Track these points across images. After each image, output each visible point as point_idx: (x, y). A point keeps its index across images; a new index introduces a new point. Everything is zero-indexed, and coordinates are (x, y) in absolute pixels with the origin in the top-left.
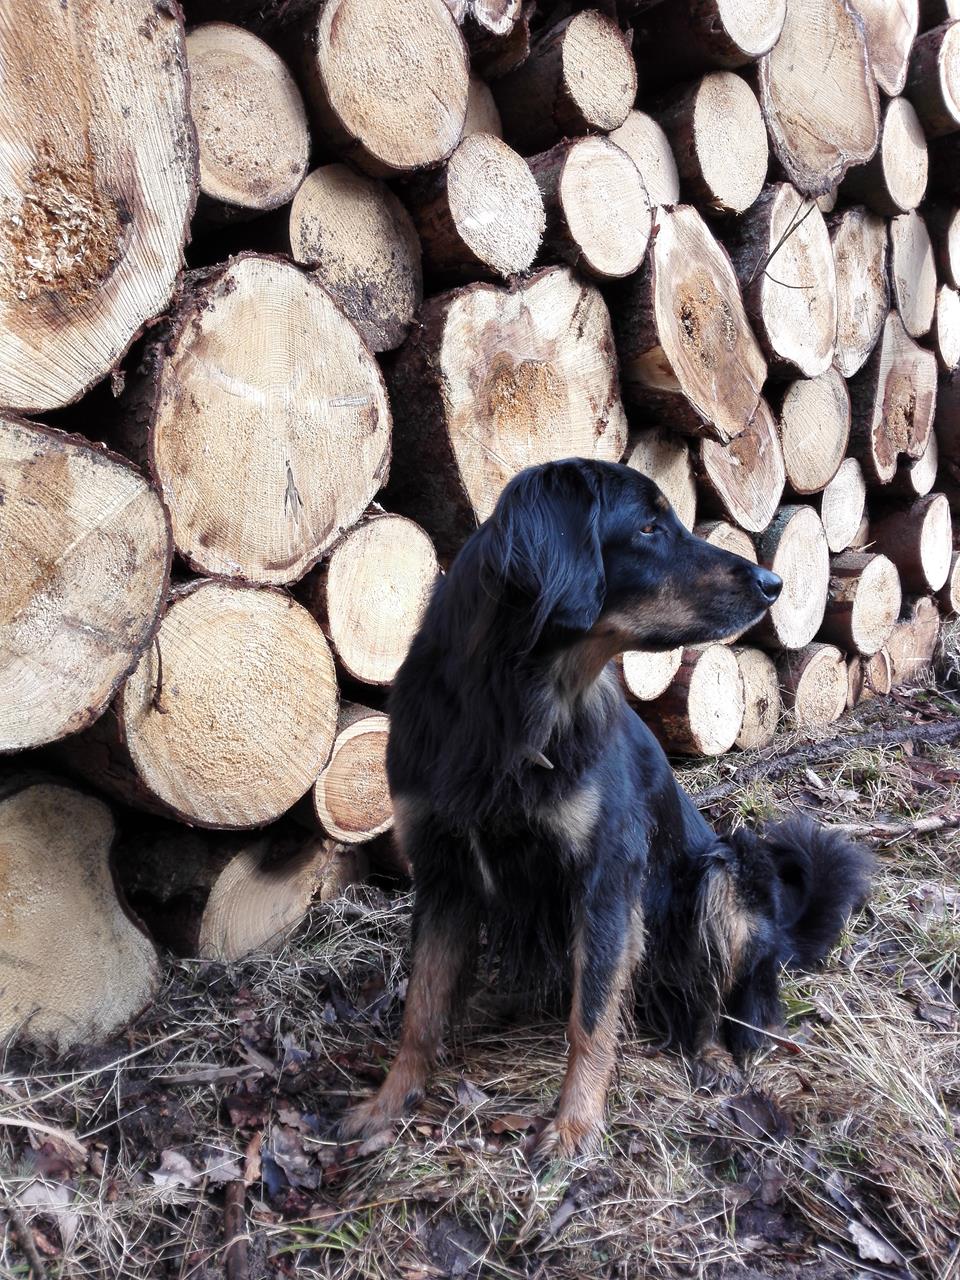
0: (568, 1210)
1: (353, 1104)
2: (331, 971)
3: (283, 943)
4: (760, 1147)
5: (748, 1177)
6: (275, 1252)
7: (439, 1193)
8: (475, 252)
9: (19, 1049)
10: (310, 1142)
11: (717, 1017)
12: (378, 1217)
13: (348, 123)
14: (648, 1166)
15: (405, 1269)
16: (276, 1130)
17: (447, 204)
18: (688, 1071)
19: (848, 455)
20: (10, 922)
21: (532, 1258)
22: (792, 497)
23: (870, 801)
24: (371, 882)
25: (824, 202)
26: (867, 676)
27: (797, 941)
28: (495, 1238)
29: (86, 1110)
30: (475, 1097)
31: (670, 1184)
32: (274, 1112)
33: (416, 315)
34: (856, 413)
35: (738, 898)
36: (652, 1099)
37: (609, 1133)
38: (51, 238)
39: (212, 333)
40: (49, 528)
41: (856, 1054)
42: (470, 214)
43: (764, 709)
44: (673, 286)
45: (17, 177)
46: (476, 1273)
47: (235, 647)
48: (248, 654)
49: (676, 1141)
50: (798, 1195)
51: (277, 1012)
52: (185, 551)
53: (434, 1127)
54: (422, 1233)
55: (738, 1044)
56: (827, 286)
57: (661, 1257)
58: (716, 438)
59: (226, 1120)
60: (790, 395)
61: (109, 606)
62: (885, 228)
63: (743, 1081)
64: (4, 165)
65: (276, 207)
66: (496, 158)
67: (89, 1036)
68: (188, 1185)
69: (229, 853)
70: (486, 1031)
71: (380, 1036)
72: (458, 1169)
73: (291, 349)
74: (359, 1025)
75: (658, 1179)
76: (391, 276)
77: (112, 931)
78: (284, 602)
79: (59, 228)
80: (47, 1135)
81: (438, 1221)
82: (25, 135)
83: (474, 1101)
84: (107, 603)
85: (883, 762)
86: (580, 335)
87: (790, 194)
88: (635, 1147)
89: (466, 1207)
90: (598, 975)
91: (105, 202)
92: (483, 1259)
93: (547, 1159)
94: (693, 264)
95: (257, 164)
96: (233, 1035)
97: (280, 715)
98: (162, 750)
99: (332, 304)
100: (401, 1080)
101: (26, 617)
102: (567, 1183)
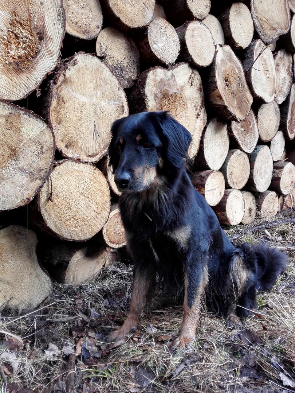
0: (183, 366)
1: (113, 331)
2: (108, 289)
3: (93, 280)
4: (249, 347)
5: (244, 357)
6: (84, 377)
7: (139, 359)
8: (157, 56)
9: (5, 310)
10: (98, 342)
11: (235, 306)
12: (119, 367)
13: (115, 12)
14: (210, 353)
15: (127, 384)
16: (87, 338)
17: (148, 40)
18: (225, 323)
19: (279, 130)
20: (3, 269)
21: (170, 382)
22: (261, 142)
23: (286, 240)
24: (122, 261)
25: (272, 47)
26: (285, 202)
27: (262, 283)
28: (158, 375)
29: (25, 329)
30: (153, 329)
31: (218, 358)
32: (86, 332)
33: (137, 77)
34: (282, 116)
35: (243, 265)
36: (212, 331)
37: (197, 341)
38: (17, 44)
39: (69, 78)
40: (14, 138)
41: (282, 318)
42: (155, 43)
43: (251, 211)
44: (222, 70)
45: (5, 23)
46: (150, 386)
47: (77, 182)
48: (81, 184)
49: (220, 345)
50: (261, 364)
51: (89, 301)
52: (60, 149)
53: (139, 338)
54: (133, 373)
55: (241, 314)
56: (273, 74)
57: (214, 382)
58: (236, 121)
59: (71, 334)
60: (260, 109)
61: (34, 165)
62: (292, 56)
63: (243, 327)
64: (1, 19)
65: (92, 39)
66: (164, 26)
67: (29, 307)
68: (57, 355)
69: (76, 250)
70: (157, 309)
71: (123, 310)
72: (146, 352)
73: (95, 84)
74: (116, 306)
75: (213, 357)
76: (129, 64)
77: (37, 273)
78: (93, 168)
79: (19, 41)
80: (11, 336)
81: (139, 369)
82: (8, 9)
83: (152, 331)
84: (33, 164)
85: (290, 228)
86: (192, 85)
87: (261, 43)
88: (206, 346)
89: (148, 365)
90: (193, 289)
91: (34, 33)
92: (153, 381)
93: (176, 349)
94: (229, 64)
95: (85, 25)
96: (74, 308)
97: (91, 205)
98: (52, 214)
99: (109, 70)
100: (129, 323)
101: (7, 167)
102: (182, 357)
